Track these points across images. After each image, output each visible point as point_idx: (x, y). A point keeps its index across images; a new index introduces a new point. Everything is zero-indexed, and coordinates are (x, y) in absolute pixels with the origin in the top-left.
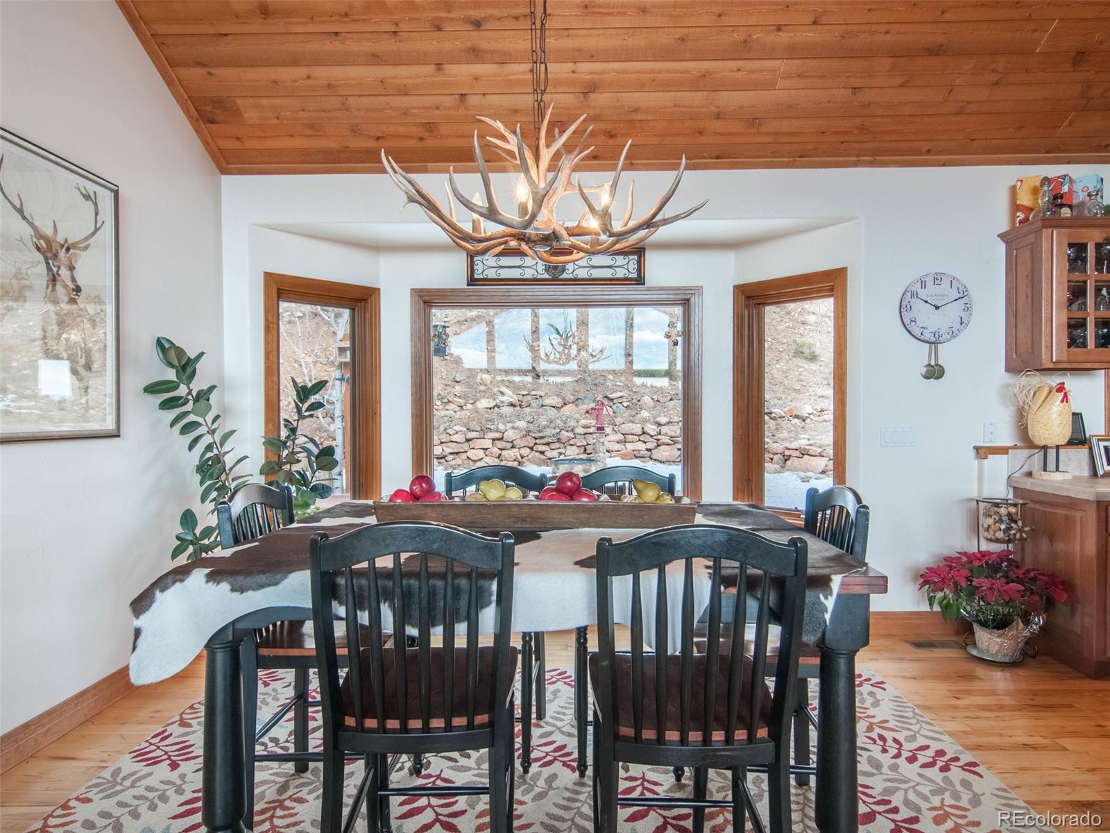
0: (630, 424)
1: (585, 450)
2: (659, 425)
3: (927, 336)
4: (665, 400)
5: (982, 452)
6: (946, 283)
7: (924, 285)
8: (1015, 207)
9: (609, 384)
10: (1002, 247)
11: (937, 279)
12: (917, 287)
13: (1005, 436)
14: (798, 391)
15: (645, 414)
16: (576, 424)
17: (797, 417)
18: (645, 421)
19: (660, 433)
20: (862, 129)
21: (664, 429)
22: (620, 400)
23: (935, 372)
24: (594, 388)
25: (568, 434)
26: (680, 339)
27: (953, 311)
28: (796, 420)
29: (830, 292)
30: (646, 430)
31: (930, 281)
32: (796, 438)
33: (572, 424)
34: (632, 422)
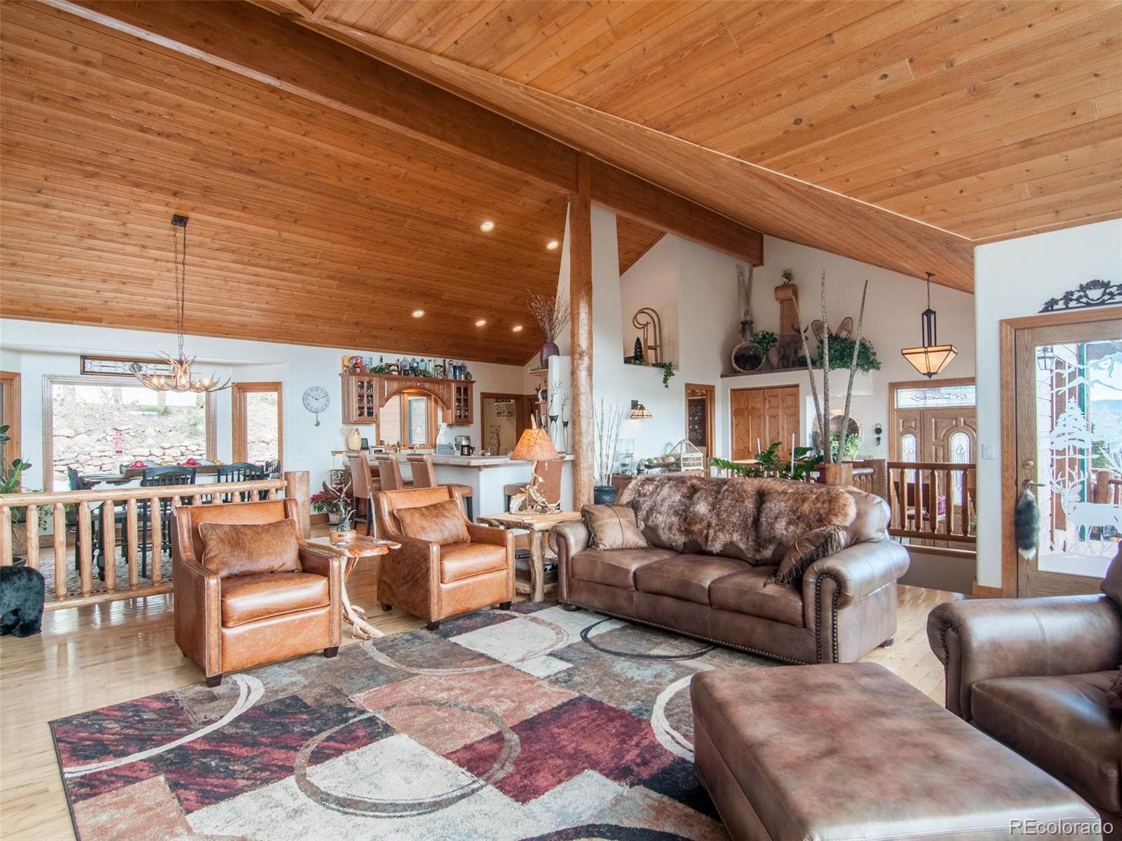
0: (140, 449)
1: (101, 468)
2: (164, 448)
3: (313, 410)
4: (165, 431)
5: (334, 453)
6: (320, 390)
7: (312, 391)
8: (344, 366)
9: (116, 419)
10: (340, 378)
11: (317, 389)
12: (309, 392)
13: (343, 448)
14: (264, 425)
15: (150, 441)
16: (92, 450)
17: (263, 442)
18: (151, 446)
19: (164, 455)
20: (286, 333)
21: (167, 452)
22: (127, 431)
23: (318, 424)
24: (103, 422)
25: (84, 457)
26: (205, 406)
27: (322, 401)
28: (263, 444)
29: (276, 390)
30: (153, 452)
31: (314, 389)
32: (263, 455)
33: (88, 449)
34: (142, 447)
